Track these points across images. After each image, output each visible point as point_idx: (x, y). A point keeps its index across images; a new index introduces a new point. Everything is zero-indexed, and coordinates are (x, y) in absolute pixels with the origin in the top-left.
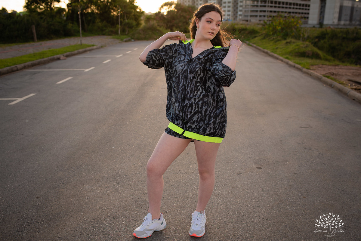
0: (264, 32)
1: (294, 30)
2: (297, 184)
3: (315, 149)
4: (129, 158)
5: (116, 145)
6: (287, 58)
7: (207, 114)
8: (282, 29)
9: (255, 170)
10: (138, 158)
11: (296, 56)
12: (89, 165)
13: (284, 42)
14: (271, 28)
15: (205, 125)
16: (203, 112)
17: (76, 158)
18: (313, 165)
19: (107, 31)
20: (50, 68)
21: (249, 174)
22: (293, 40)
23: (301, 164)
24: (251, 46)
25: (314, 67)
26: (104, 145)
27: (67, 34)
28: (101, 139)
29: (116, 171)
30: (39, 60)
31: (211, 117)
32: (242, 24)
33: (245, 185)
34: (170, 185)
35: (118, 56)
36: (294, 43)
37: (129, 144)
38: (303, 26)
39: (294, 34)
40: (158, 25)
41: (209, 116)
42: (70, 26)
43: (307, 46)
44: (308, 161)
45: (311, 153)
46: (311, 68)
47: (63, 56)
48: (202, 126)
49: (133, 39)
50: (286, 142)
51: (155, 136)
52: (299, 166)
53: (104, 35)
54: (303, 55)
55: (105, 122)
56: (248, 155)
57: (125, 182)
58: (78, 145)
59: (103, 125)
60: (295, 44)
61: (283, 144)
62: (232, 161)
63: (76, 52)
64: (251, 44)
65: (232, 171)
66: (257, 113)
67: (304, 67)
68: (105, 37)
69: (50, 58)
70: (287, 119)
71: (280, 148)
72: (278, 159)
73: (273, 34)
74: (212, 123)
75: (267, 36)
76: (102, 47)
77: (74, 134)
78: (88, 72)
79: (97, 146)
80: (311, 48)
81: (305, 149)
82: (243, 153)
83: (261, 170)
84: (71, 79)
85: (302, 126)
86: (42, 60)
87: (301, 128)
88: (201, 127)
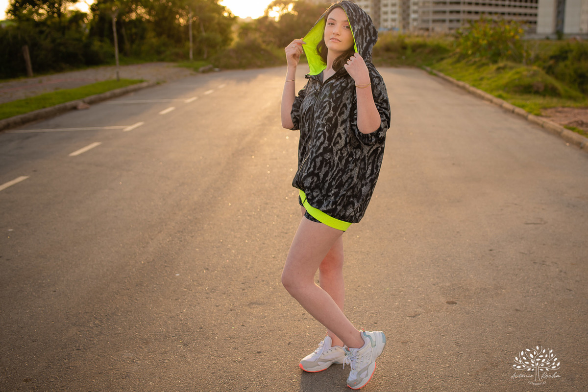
0: (458, 50)
1: (510, 45)
2: (521, 330)
3: (552, 262)
4: (207, 294)
5: (183, 270)
6: (500, 97)
7: (327, 179)
8: (490, 45)
9: (445, 308)
10: (224, 294)
11: (515, 92)
12: (131, 312)
13: (493, 67)
14: (469, 43)
15: (322, 196)
16: (321, 176)
17: (104, 299)
18: (550, 292)
19: (168, 53)
20: (57, 126)
21: (432, 315)
22: (510, 64)
23: (528, 292)
24: (436, 75)
25: (549, 112)
26: (159, 270)
27: (91, 60)
28: (153, 260)
29: (181, 320)
30: (37, 112)
31: (332, 186)
32: (417, 36)
33: (425, 337)
34: (285, 342)
35: (189, 101)
36: (511, 68)
37: (207, 267)
38: (526, 37)
39: (510, 52)
40: (264, 42)
41: (329, 184)
42: (96, 45)
43: (535, 74)
44: (539, 287)
45: (545, 270)
46: (543, 114)
47: (84, 102)
48: (317, 196)
49: (217, 67)
50: (499, 252)
51: (258, 249)
52: (525, 297)
53: (162, 60)
54: (527, 90)
55: (162, 226)
56: (432, 280)
57: (200, 342)
58: (108, 273)
59: (159, 233)
60: (514, 71)
61: (495, 256)
62: (402, 291)
63: (108, 94)
64: (435, 72)
65: (402, 311)
66: (446, 200)
67: (530, 112)
68: (165, 64)
69: (57, 106)
70: (502, 210)
71: (490, 263)
72: (486, 285)
73: (474, 54)
74: (333, 194)
75: (462, 57)
76: (158, 84)
77: (102, 252)
78: (131, 131)
79: (147, 274)
80: (542, 78)
81: (535, 263)
82: (421, 276)
83: (454, 307)
84: (97, 147)
85: (529, 222)
86: (43, 110)
87: (527, 224)
88: (315, 198)
